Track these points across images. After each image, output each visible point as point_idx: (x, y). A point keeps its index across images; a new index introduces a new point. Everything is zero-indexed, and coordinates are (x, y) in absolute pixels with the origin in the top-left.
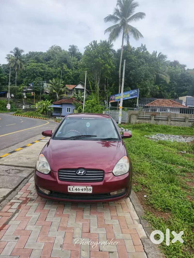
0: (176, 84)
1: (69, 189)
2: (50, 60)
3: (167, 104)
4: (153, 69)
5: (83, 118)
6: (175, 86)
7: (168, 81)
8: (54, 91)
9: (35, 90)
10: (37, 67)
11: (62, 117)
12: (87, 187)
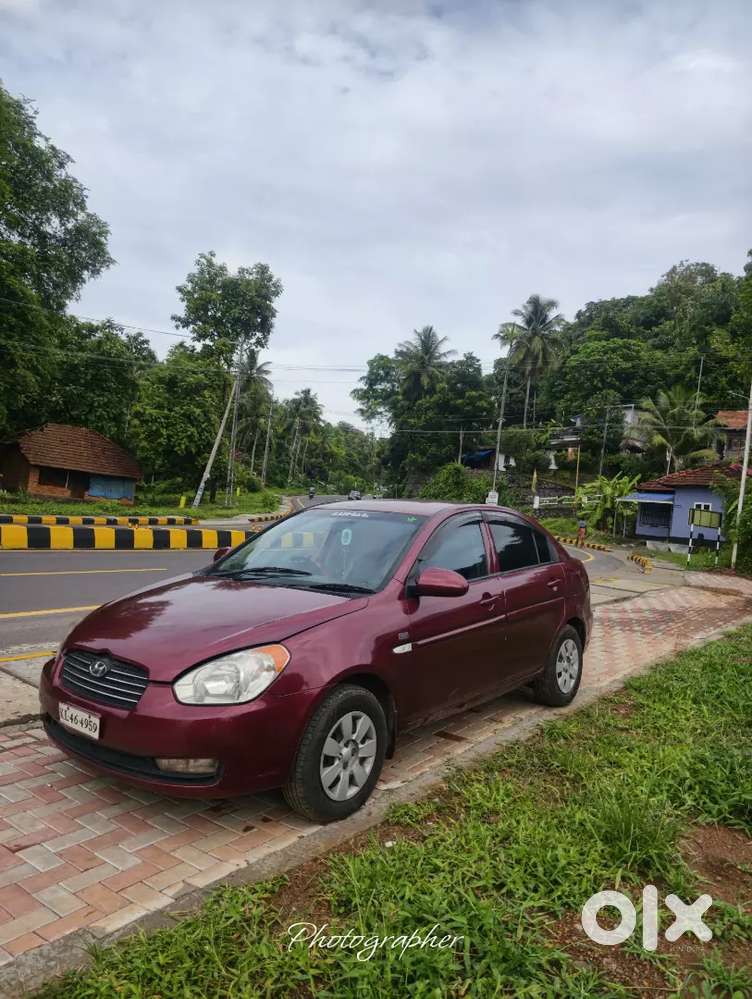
1: (61, 713)
2: (662, 320)
8: (658, 439)
9: (589, 441)
10: (605, 353)
11: (670, 542)
12: (89, 717)
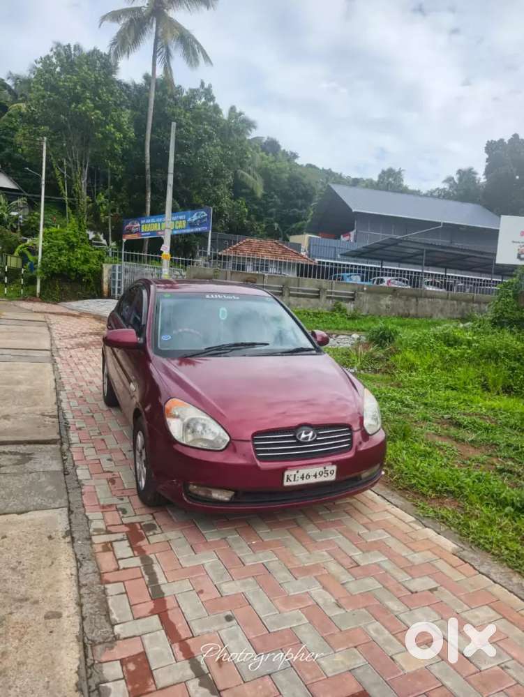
0: (279, 200)
1: (288, 478)
3: (270, 252)
4: (232, 155)
5: (208, 296)
6: (275, 205)
7: (260, 192)
12: (325, 468)
